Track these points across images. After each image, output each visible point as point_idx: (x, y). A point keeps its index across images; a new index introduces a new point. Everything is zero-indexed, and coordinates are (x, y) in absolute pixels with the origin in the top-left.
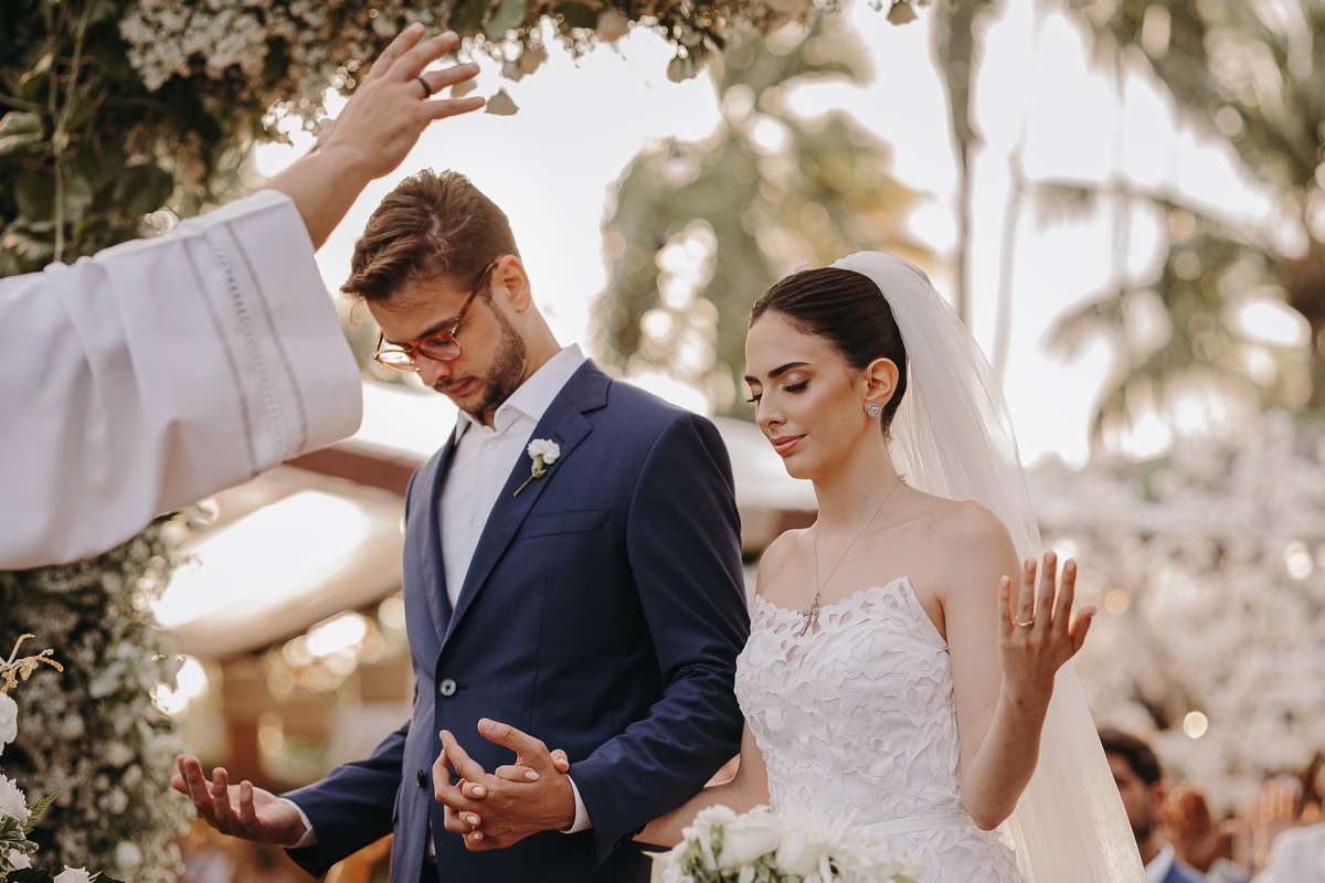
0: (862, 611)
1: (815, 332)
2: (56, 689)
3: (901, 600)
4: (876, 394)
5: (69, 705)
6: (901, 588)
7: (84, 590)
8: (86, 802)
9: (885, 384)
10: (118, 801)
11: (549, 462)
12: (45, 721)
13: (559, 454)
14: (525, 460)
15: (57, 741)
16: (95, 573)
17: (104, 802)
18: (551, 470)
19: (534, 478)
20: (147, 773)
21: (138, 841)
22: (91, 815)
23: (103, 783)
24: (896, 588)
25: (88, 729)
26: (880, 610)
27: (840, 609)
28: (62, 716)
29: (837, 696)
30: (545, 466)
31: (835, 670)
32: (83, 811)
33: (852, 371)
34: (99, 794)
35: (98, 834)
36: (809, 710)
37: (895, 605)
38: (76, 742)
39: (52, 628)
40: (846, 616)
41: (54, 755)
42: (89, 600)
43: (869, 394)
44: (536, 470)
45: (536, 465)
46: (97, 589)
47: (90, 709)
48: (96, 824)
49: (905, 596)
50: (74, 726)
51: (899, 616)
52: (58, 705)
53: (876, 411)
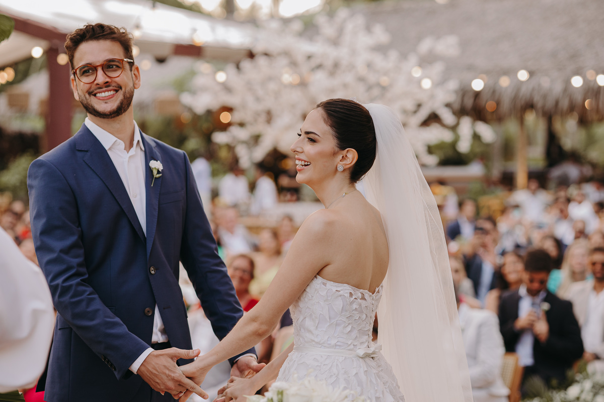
1: (330, 126)
4: (344, 162)
9: (350, 159)
11: (161, 171)
43: (341, 161)
44: (156, 174)
45: (154, 172)
53: (340, 169)
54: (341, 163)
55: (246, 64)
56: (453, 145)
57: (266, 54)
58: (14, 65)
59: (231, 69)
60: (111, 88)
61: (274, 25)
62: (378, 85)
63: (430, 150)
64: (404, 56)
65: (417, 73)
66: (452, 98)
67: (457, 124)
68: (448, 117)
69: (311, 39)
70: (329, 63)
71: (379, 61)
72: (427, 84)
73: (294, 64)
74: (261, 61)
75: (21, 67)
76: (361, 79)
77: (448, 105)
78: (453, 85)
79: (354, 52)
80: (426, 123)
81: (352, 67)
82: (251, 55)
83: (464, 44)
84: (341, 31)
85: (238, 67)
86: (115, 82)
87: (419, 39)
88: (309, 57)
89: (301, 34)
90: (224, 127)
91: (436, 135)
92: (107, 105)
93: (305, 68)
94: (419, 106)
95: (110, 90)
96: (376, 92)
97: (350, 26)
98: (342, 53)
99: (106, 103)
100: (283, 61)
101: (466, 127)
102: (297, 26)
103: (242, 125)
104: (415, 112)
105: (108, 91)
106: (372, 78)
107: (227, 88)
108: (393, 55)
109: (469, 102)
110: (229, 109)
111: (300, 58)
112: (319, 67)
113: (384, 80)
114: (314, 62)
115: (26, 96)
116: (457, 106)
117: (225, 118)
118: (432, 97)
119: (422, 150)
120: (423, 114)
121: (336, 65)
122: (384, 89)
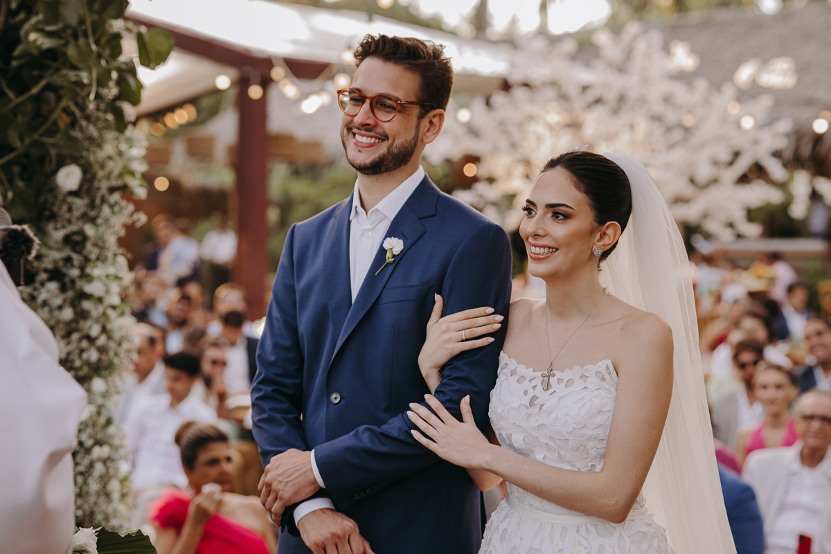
0: (581, 380)
1: (584, 192)
2: (57, 292)
3: (607, 376)
4: (602, 243)
5: (65, 301)
6: (607, 368)
7: (75, 233)
8: (75, 356)
9: (610, 238)
10: (93, 355)
11: (396, 253)
12: (51, 311)
13: (402, 248)
14: (382, 251)
15: (58, 322)
16: (80, 223)
17: (85, 356)
18: (398, 258)
19: (388, 263)
20: (110, 338)
21: (104, 378)
22: (78, 363)
23: (85, 344)
24: (605, 368)
25: (76, 313)
26: (593, 381)
27: (566, 375)
28: (60, 308)
29: (567, 437)
30: (394, 256)
31: (566, 421)
32: (73, 361)
33: (595, 224)
34: (82, 351)
35: (81, 373)
36: (545, 441)
37: (603, 379)
38: (69, 323)
39: (54, 257)
40: (570, 383)
41: (56, 329)
42: (77, 238)
43: (598, 241)
44: (389, 258)
45: (388, 255)
46: (81, 233)
47: (77, 303)
48: (80, 368)
49: (610, 373)
50: (68, 314)
51: (607, 387)
52: (58, 301)
53: (598, 252)
54: (598, 243)
55: (499, 99)
56: (785, 207)
57: (526, 85)
58: (193, 101)
59: (479, 104)
60: (372, 134)
61: (539, 44)
62: (680, 126)
63: (751, 215)
64: (716, 87)
65: (734, 109)
66: (782, 144)
67: (791, 179)
68: (776, 170)
69: (588, 65)
70: (611, 96)
71: (680, 92)
72: (748, 123)
73: (563, 97)
74: (520, 94)
75: (206, 103)
76: (657, 118)
77: (777, 154)
78: (784, 126)
79: (645, 82)
80: (744, 179)
81: (643, 101)
82: (506, 86)
83: (801, 70)
84: (629, 53)
85: (488, 103)
86: (382, 127)
87: (738, 62)
88: (585, 88)
89: (574, 57)
90: (468, 183)
91: (759, 194)
92: (360, 154)
93: (578, 103)
94: (737, 154)
95: (372, 137)
96: (677, 135)
97: (641, 46)
98: (631, 82)
99: (360, 151)
100: (550, 93)
101: (801, 183)
102: (569, 46)
103: (491, 180)
104: (731, 163)
105: (368, 137)
106: (671, 117)
107: (472, 130)
108: (701, 85)
109: (806, 150)
110: (475, 159)
111: (572, 90)
112: (598, 101)
113: (689, 120)
114: (590, 96)
115: (210, 141)
116: (788, 155)
117: (470, 170)
118: (756, 142)
119: (739, 216)
120: (742, 165)
121: (622, 99)
122: (687, 130)
